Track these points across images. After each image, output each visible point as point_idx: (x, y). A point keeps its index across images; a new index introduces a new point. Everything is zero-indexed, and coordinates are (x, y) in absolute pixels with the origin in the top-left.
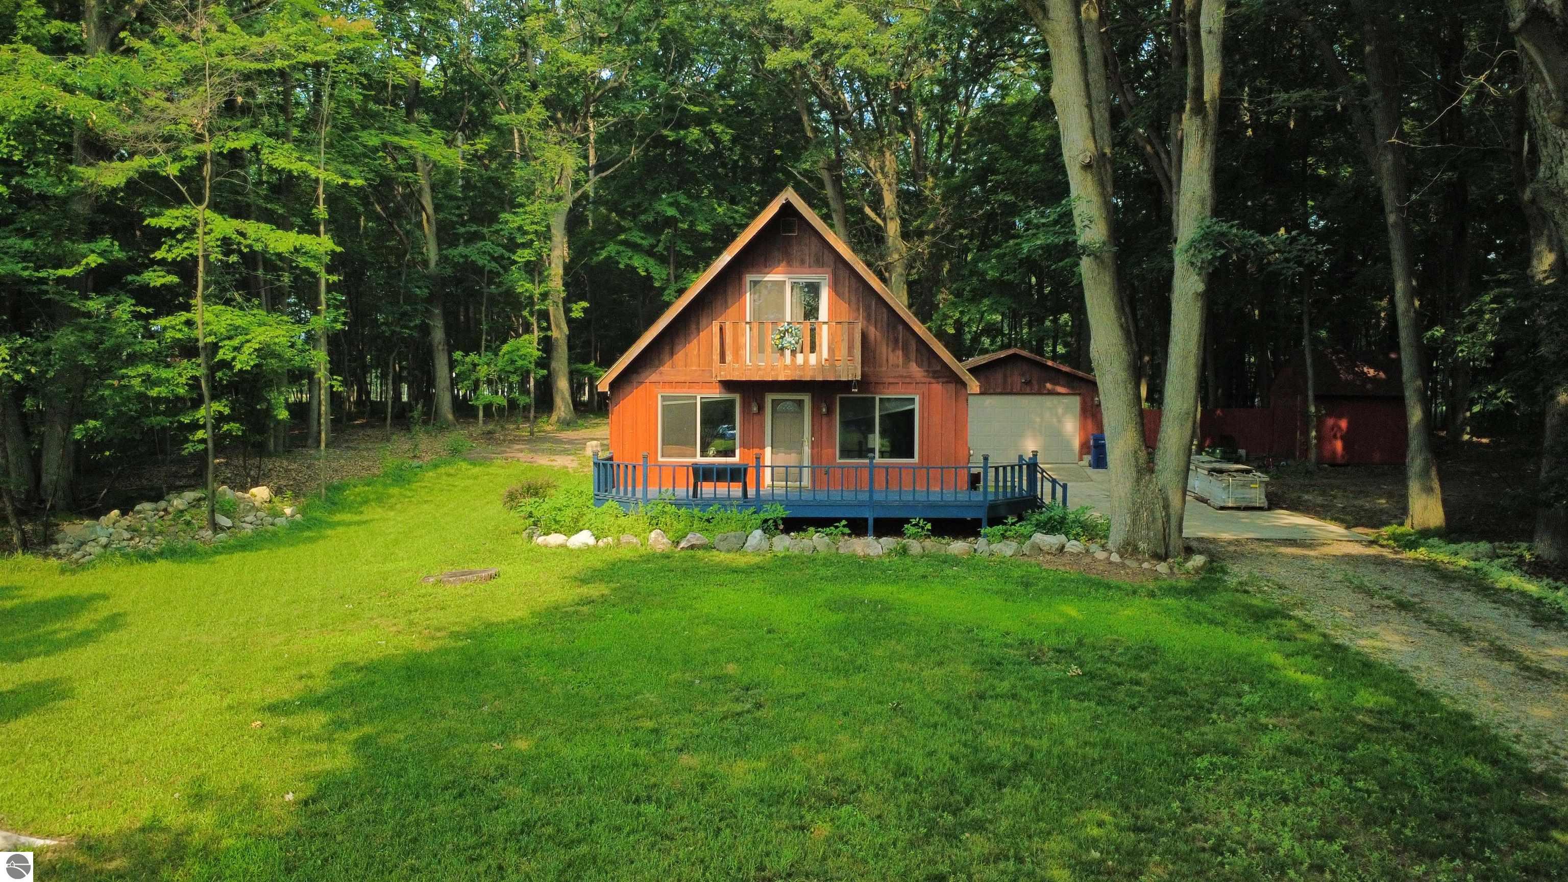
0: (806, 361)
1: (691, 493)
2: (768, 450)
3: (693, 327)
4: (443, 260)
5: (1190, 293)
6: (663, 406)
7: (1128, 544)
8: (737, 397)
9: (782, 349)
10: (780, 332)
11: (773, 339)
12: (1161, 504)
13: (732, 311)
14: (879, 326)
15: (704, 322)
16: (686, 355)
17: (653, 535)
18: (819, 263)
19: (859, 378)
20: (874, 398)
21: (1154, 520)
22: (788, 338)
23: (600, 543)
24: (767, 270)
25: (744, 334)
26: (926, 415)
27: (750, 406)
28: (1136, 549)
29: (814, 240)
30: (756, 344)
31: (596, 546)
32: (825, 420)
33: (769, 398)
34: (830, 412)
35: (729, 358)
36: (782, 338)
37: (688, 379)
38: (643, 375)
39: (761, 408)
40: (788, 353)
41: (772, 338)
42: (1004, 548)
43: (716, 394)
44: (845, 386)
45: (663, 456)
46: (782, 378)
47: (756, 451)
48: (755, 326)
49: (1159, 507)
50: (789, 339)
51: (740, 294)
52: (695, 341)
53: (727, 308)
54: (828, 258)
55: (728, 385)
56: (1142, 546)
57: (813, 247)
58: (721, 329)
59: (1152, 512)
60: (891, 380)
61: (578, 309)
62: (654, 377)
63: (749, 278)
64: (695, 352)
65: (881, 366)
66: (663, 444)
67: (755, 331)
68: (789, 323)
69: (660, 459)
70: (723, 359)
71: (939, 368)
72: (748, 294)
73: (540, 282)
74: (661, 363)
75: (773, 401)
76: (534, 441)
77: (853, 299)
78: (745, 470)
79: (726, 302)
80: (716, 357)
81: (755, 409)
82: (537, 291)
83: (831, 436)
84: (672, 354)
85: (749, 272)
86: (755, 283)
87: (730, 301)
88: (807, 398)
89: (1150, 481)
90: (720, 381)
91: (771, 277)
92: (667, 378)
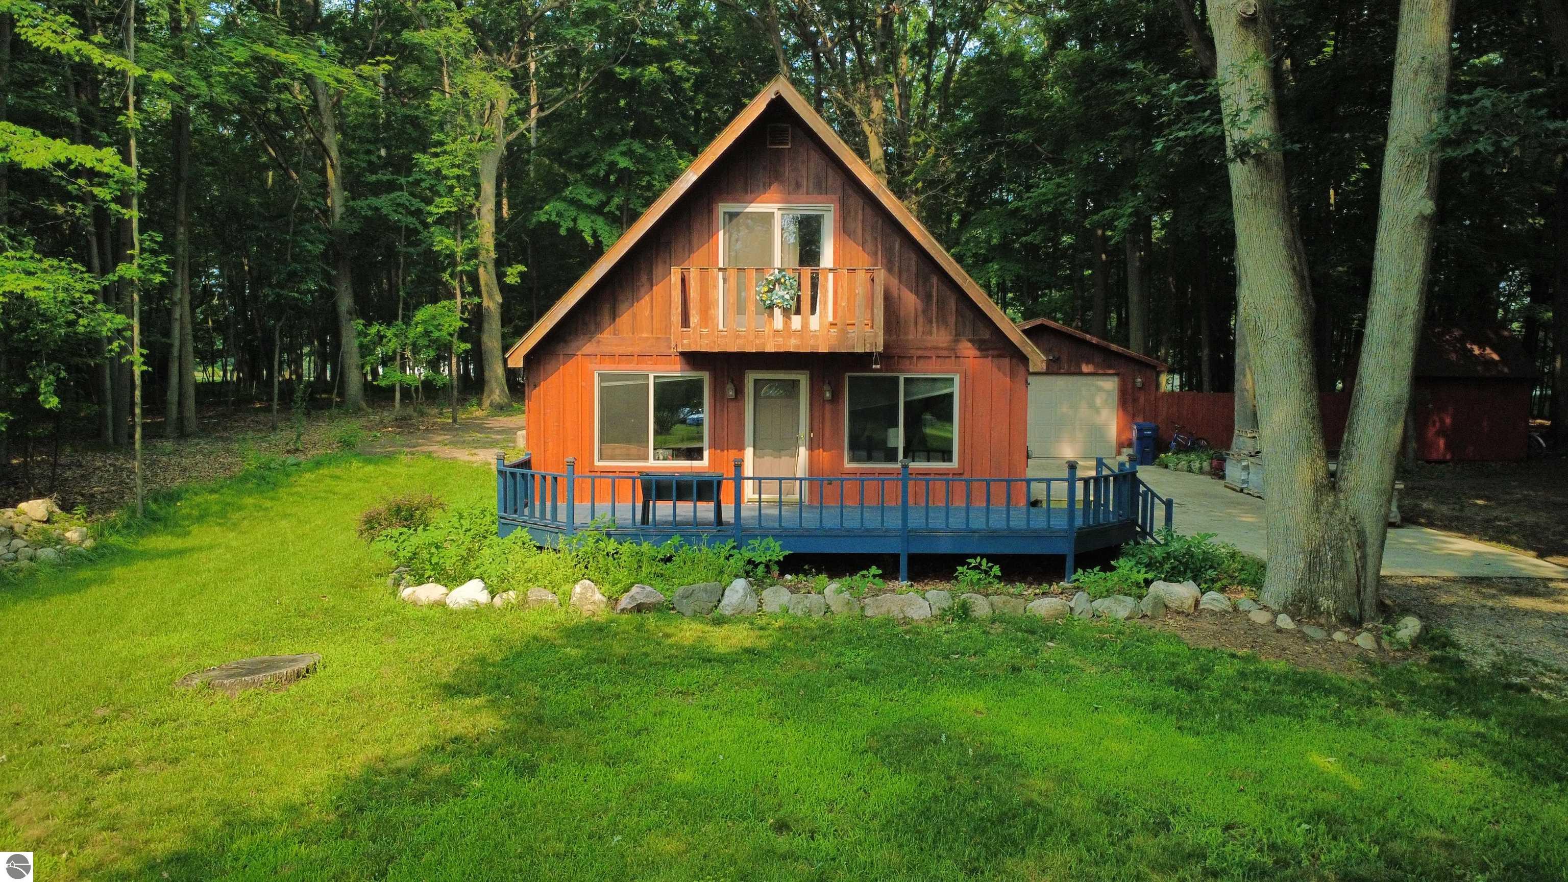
0: (805, 325)
1: (639, 516)
2: (749, 452)
3: (644, 278)
4: (351, 212)
5: (1411, 218)
6: (603, 390)
7: (1302, 600)
8: (705, 376)
9: (771, 307)
10: (769, 282)
11: (758, 293)
12: (1355, 541)
13: (698, 257)
14: (905, 276)
15: (658, 271)
16: (634, 317)
17: (578, 589)
18: (820, 187)
19: (881, 349)
20: (898, 378)
21: (1344, 562)
22: (779, 291)
23: (497, 601)
24: (749, 197)
25: (716, 287)
26: (969, 402)
27: (723, 389)
28: (1315, 609)
29: (815, 156)
30: (732, 299)
31: (490, 606)
32: (828, 407)
33: (750, 377)
34: (836, 398)
35: (694, 319)
36: (771, 291)
37: (636, 350)
38: (574, 345)
39: (739, 391)
40: (777, 312)
41: (756, 291)
42: (1114, 607)
43: (676, 371)
44: (861, 360)
45: (601, 458)
46: (770, 348)
47: (733, 454)
48: (732, 273)
49: (1350, 543)
50: (781, 293)
51: (711, 233)
52: (647, 298)
53: (691, 251)
54: (834, 179)
55: (693, 359)
56: (1325, 603)
57: (812, 165)
58: (683, 280)
59: (1340, 551)
60: (920, 353)
61: (513, 275)
62: (589, 348)
63: (723, 208)
64: (647, 313)
65: (906, 334)
66: (602, 441)
67: (733, 281)
68: (780, 270)
69: (598, 463)
70: (685, 322)
71: (987, 336)
72: (721, 233)
73: (463, 238)
74: (599, 328)
75: (756, 381)
76: (456, 429)
77: (869, 238)
78: (719, 483)
79: (690, 242)
80: (676, 318)
81: (731, 393)
82: (460, 248)
83: (837, 431)
84: (614, 316)
85: (723, 201)
86: (732, 216)
87: (695, 240)
88: (803, 379)
89: (1336, 505)
90: (682, 354)
91: (754, 208)
92: (607, 350)
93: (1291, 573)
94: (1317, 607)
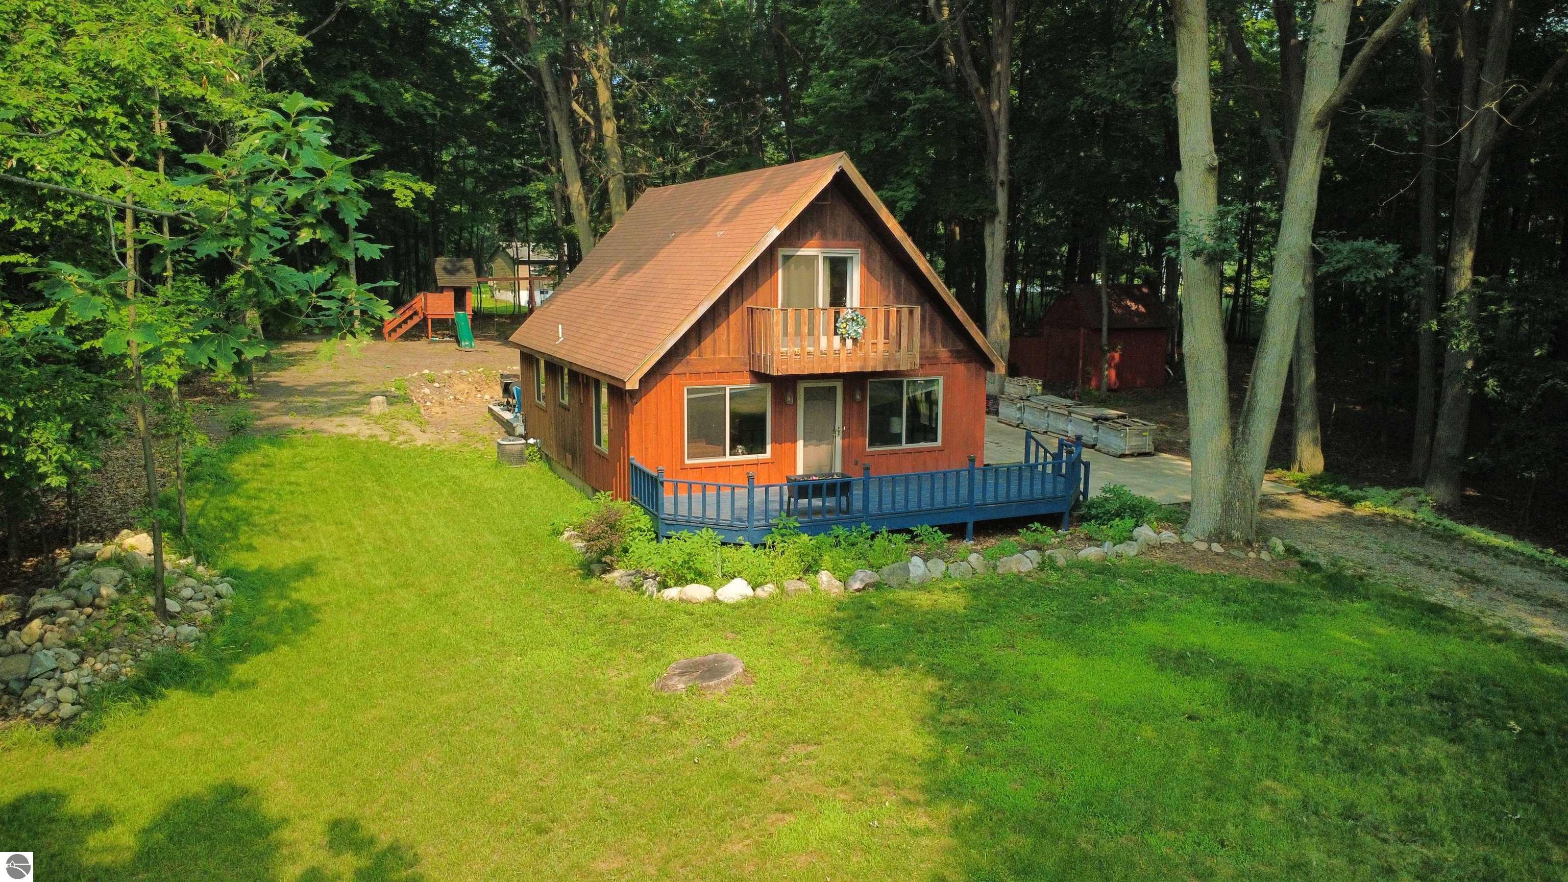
5: (1294, 298)
6: (689, 401)
7: (1221, 533)
8: (768, 388)
10: (846, 320)
12: (1251, 494)
13: (762, 290)
15: (733, 303)
16: (715, 341)
18: (850, 237)
19: (917, 367)
20: (902, 382)
21: (1245, 509)
22: (853, 326)
23: (761, 593)
24: (799, 243)
26: (949, 397)
27: (782, 396)
28: (1229, 537)
29: (847, 210)
32: (855, 406)
33: (801, 386)
34: (863, 399)
36: (848, 327)
37: (717, 368)
39: (794, 398)
40: (849, 342)
42: (1127, 549)
43: (747, 386)
45: (689, 457)
46: (843, 370)
47: (788, 446)
50: (855, 328)
51: (773, 271)
52: (724, 325)
53: (757, 286)
54: (858, 228)
56: (1236, 534)
57: (845, 217)
59: (1244, 502)
62: (677, 370)
63: (780, 253)
64: (724, 337)
66: (690, 443)
68: (853, 310)
69: (687, 461)
72: (780, 271)
74: (686, 352)
75: (806, 390)
77: (884, 275)
79: (757, 278)
81: (788, 400)
83: (861, 424)
84: (698, 341)
85: (781, 246)
86: (787, 258)
87: (760, 279)
88: (839, 386)
91: (803, 252)
92: (694, 370)
93: (1213, 516)
94: (1231, 537)
